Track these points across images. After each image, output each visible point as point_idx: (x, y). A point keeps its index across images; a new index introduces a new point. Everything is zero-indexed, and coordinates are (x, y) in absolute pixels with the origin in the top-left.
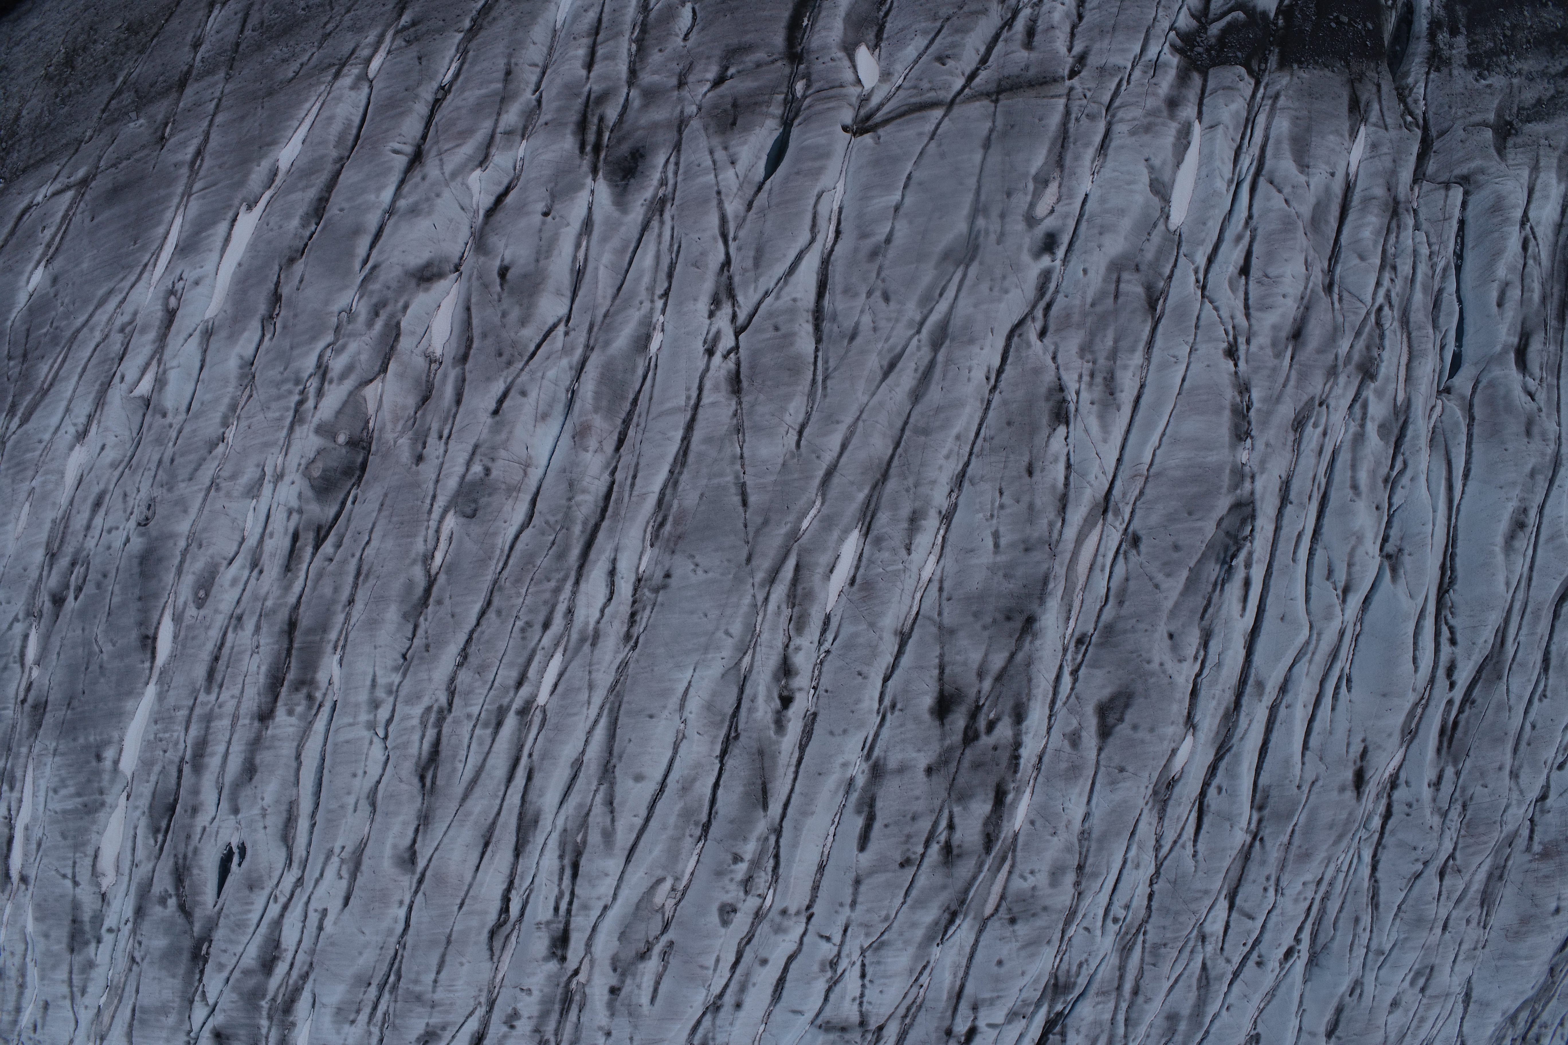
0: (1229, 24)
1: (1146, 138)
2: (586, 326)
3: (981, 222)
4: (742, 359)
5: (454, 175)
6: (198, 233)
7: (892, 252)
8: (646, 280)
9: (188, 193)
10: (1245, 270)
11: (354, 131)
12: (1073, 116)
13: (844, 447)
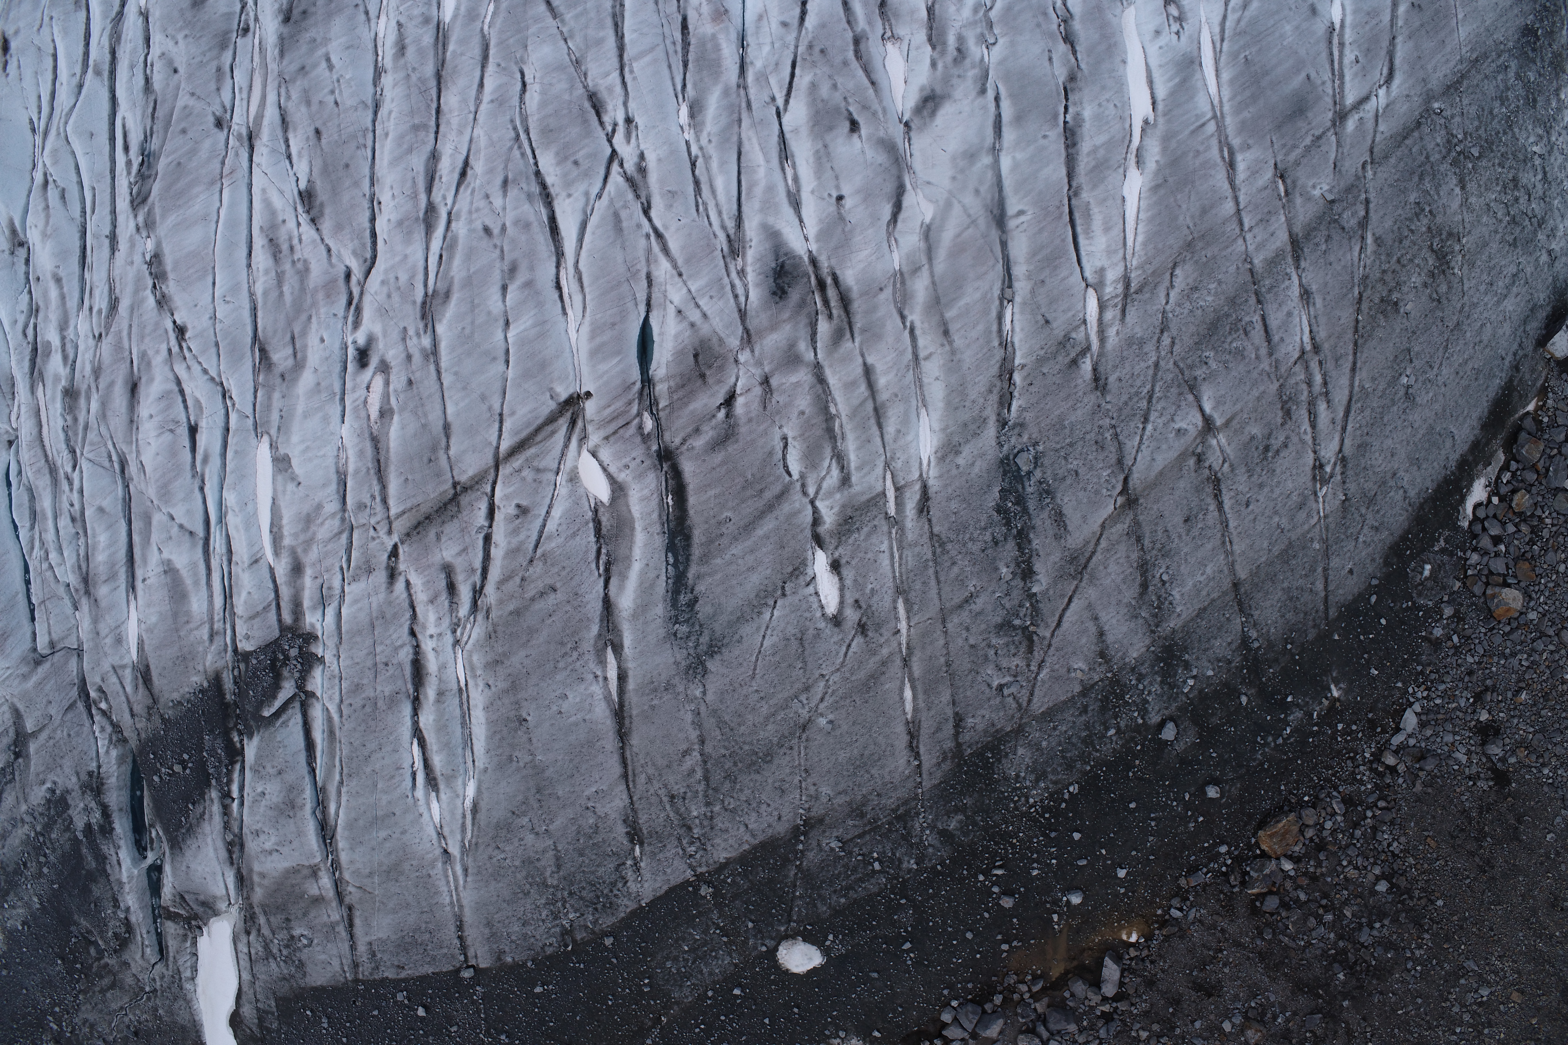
0: (274, 697)
1: (306, 508)
2: (754, 106)
3: (426, 342)
4: (599, 129)
5: (948, 205)
6: (1184, 81)
7: (496, 277)
8: (714, 164)
9: (1218, 118)
10: (193, 430)
11: (1079, 229)
12: (378, 499)
13: (481, 85)
